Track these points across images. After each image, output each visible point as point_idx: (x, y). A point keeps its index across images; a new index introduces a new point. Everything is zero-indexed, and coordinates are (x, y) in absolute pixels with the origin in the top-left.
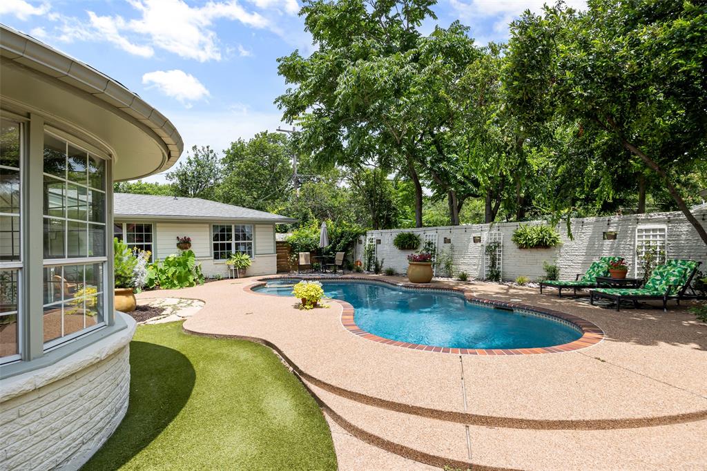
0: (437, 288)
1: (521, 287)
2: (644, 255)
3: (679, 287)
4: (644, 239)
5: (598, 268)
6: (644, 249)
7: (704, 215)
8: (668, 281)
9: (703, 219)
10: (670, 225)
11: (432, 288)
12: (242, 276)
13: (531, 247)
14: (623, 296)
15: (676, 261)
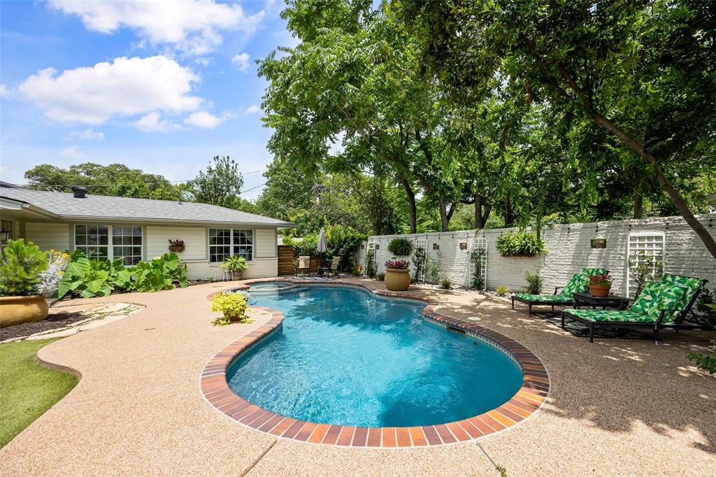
0: (408, 298)
1: (501, 298)
2: (637, 266)
3: (676, 312)
4: (638, 247)
5: (579, 281)
6: (637, 260)
7: (711, 220)
8: (661, 304)
9: (710, 226)
10: (669, 232)
11: (404, 297)
12: (238, 278)
13: (514, 255)
14: (599, 322)
15: (673, 277)
